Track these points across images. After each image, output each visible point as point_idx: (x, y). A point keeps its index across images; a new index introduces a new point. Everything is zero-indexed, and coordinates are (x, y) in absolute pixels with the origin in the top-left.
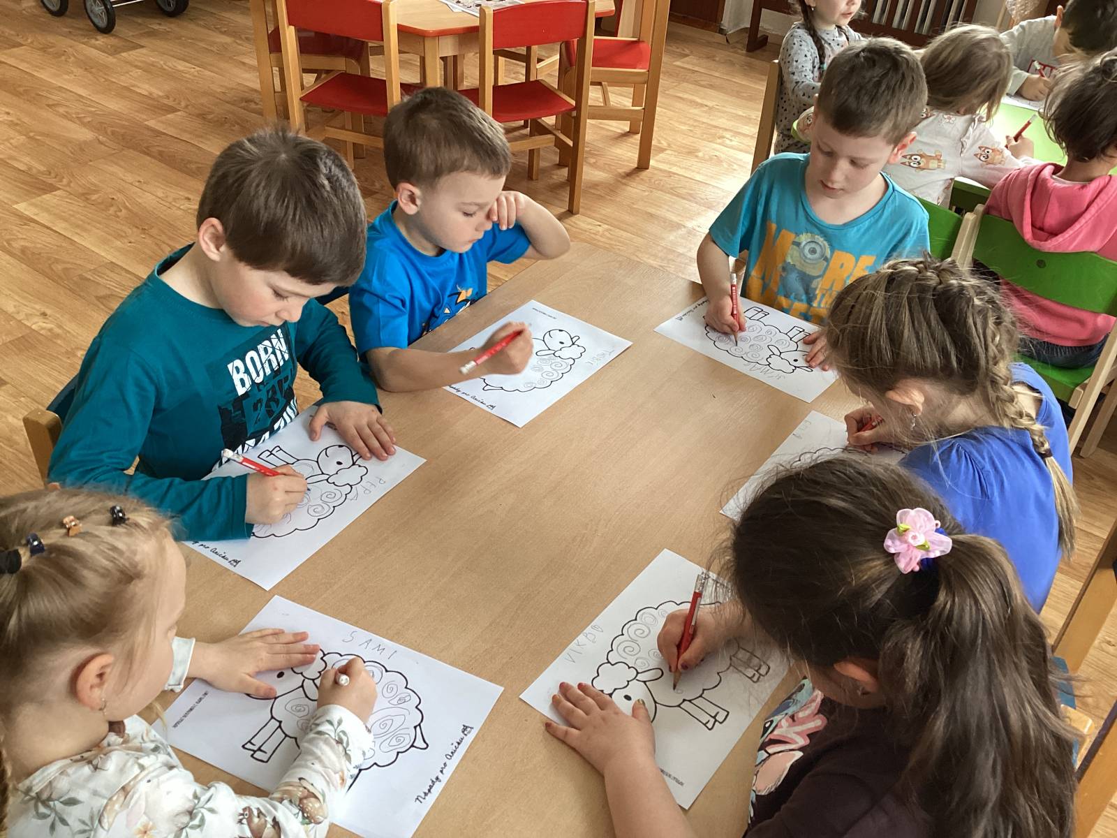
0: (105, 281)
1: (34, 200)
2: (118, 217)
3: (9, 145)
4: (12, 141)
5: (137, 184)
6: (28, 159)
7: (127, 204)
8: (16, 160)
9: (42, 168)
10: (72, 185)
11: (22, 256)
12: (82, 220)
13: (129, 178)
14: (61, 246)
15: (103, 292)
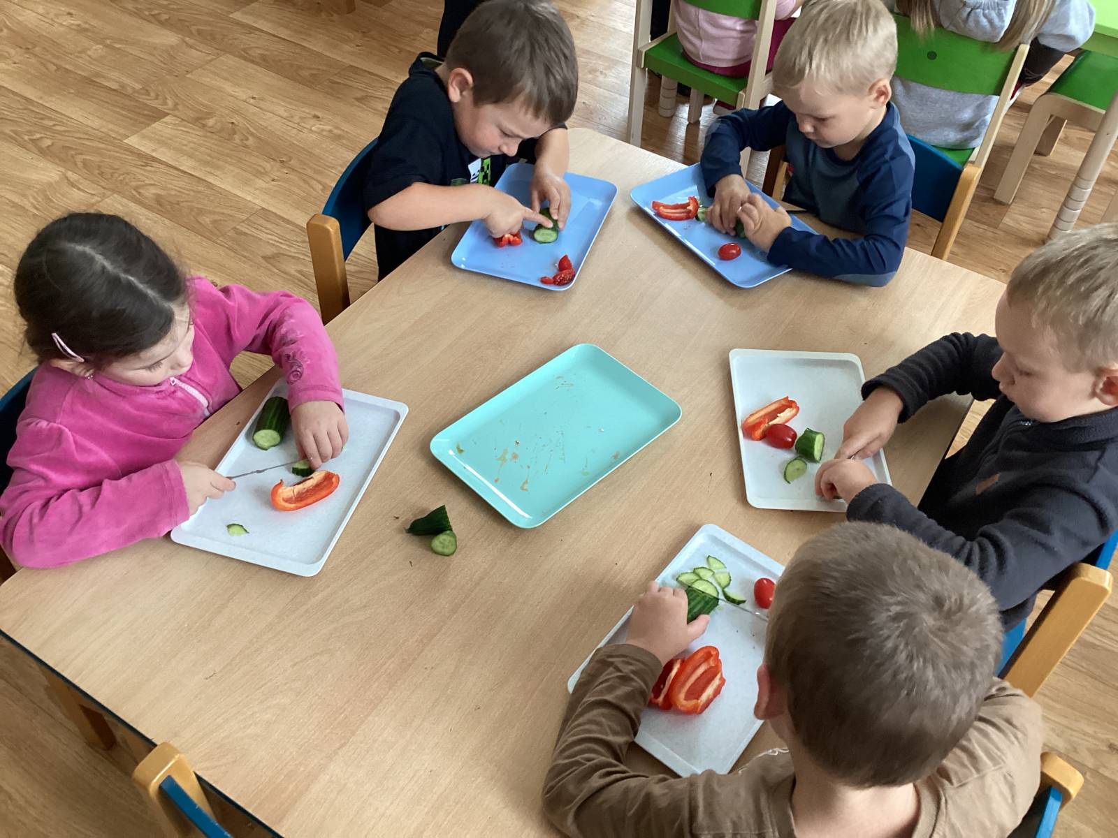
0: (265, 235)
1: (143, 131)
2: (246, 146)
3: (88, 58)
4: (89, 53)
5: (252, 101)
6: (115, 74)
7: (251, 129)
8: (104, 77)
9: (138, 86)
10: (179, 107)
11: (159, 207)
12: (209, 155)
13: (241, 93)
14: (200, 192)
15: (269, 251)
